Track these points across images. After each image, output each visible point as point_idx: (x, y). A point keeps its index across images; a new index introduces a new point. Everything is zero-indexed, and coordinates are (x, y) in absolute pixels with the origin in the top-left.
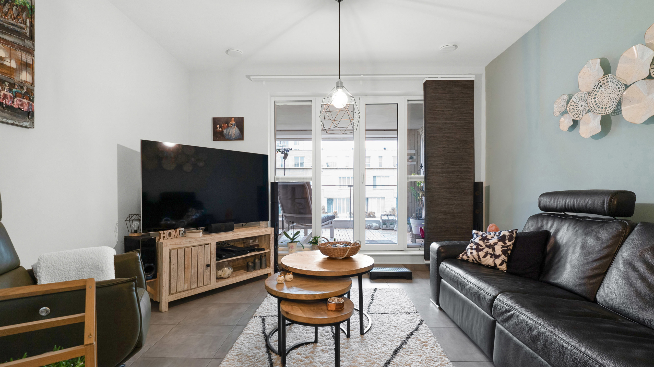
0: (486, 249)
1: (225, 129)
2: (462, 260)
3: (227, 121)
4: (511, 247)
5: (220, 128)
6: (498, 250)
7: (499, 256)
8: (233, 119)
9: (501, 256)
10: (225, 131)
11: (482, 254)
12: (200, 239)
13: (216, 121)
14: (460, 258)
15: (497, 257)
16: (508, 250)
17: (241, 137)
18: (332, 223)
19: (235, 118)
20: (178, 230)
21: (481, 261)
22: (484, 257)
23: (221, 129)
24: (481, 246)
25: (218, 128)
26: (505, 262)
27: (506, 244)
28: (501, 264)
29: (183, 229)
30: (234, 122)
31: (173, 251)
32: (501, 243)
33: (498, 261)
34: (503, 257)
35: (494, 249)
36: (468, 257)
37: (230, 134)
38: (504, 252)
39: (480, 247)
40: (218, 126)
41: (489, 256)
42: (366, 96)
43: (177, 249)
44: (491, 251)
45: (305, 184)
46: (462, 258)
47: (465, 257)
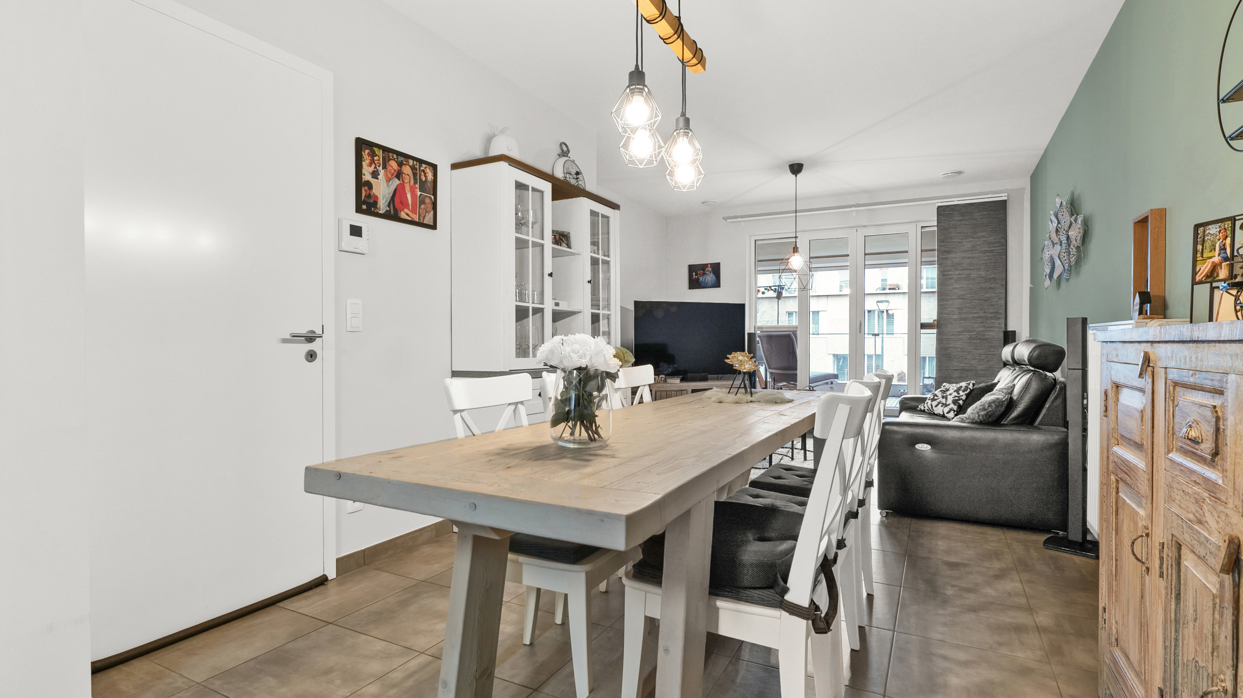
0: (941, 399)
1: (700, 276)
2: (921, 410)
3: (703, 267)
4: (964, 398)
5: (695, 275)
6: (950, 399)
7: (949, 405)
8: (709, 265)
9: (950, 405)
10: (701, 278)
11: (934, 403)
12: (678, 385)
13: (692, 269)
14: (919, 409)
15: (946, 405)
16: (959, 400)
17: (717, 284)
18: (832, 383)
19: (711, 264)
20: (660, 376)
21: (933, 410)
22: (936, 406)
23: (696, 277)
24: (937, 396)
25: (694, 276)
26: (954, 411)
27: (959, 394)
28: (948, 413)
29: (664, 376)
30: (710, 269)
31: (657, 393)
32: (955, 394)
33: (946, 410)
34: (952, 406)
35: (946, 399)
36: (924, 407)
37: (706, 281)
38: (955, 402)
39: (936, 398)
40: (694, 274)
41: (941, 405)
42: (865, 226)
43: (661, 391)
44: (944, 401)
45: (790, 334)
46: (920, 408)
47: (922, 408)
